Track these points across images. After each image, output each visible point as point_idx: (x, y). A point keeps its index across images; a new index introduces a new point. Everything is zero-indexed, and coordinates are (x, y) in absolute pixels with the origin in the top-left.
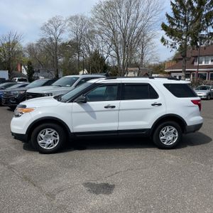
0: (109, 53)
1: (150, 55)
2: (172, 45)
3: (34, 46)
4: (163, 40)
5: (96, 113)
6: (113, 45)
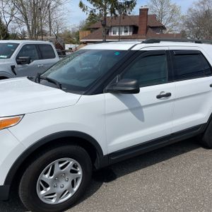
2: (91, 12)
4: (81, 5)
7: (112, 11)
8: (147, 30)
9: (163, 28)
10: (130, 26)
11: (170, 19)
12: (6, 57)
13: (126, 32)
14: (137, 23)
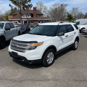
7: (23, 8)
8: (37, 15)
9: (42, 15)
10: (30, 14)
11: (44, 12)
12: (1, 28)
13: (29, 16)
14: (32, 13)
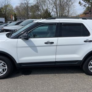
0: (53, 10)
1: (72, 12)
2: (84, 5)
3: (19, 7)
4: (80, 3)
5: (37, 48)
6: (55, 6)
